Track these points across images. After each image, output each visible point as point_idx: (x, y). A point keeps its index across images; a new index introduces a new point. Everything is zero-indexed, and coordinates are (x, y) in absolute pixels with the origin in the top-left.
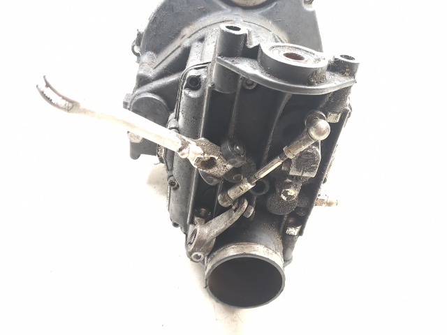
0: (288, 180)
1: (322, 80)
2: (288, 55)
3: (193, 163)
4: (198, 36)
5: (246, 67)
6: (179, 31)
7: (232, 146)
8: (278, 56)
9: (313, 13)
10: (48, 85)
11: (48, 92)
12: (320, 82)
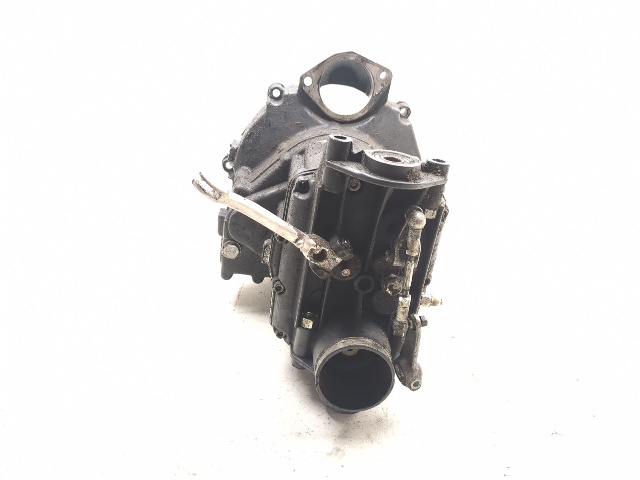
0: (393, 275)
1: (416, 178)
2: (387, 158)
3: (306, 254)
4: (298, 149)
5: (353, 168)
6: (277, 146)
7: (341, 241)
8: (380, 159)
9: (410, 126)
10: (204, 179)
11: (204, 185)
12: (415, 180)
